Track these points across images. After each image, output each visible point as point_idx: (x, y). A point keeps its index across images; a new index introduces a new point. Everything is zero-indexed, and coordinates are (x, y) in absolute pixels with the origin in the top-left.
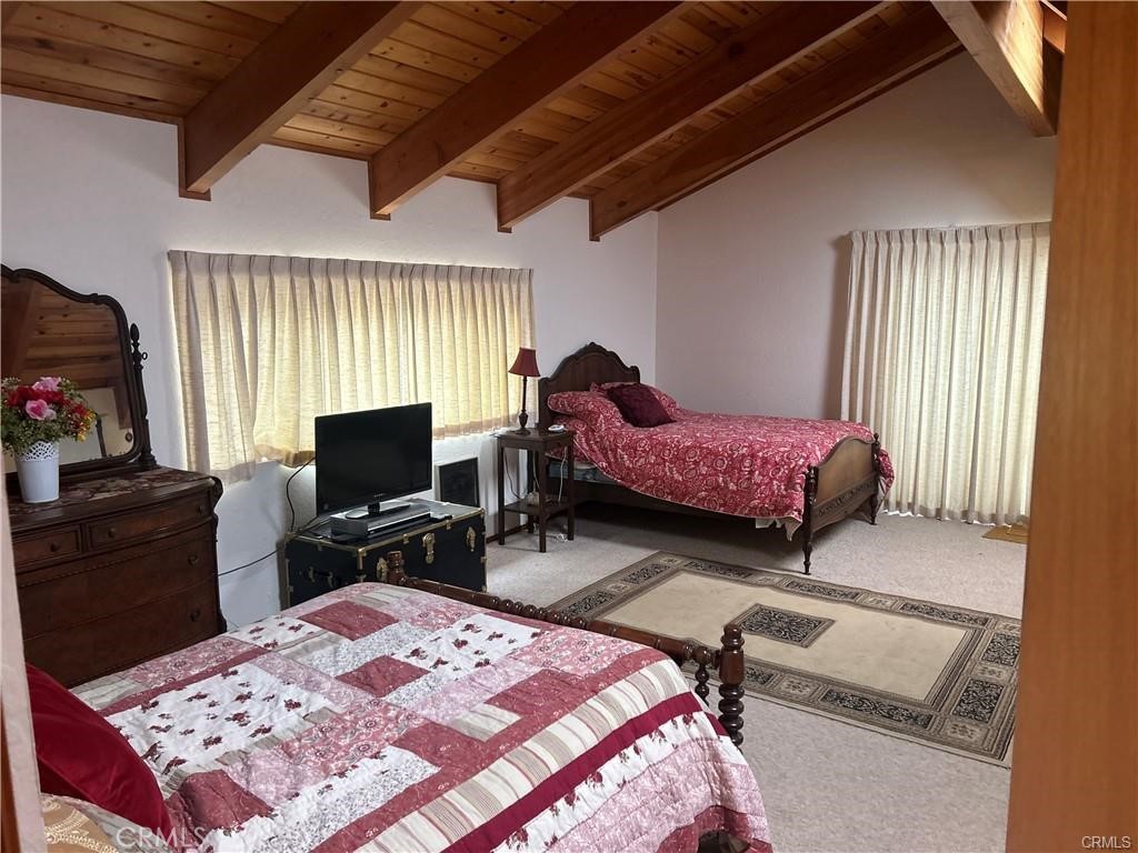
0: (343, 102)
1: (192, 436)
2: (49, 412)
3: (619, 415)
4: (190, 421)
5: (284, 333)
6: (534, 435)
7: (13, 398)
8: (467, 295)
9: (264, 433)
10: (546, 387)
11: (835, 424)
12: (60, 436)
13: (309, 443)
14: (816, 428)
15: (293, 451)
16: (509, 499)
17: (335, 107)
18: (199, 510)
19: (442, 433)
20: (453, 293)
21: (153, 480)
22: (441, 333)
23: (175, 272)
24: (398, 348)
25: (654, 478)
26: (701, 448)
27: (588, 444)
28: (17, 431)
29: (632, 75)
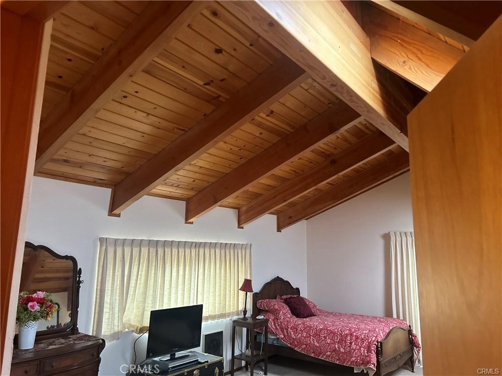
0: (178, 180)
1: (96, 319)
2: (37, 308)
3: (290, 312)
4: (97, 311)
5: (143, 273)
6: (250, 321)
7: (24, 301)
8: (223, 254)
9: (128, 317)
10: (256, 297)
11: (390, 320)
12: (39, 319)
13: (147, 323)
14: (381, 321)
15: (140, 326)
16: (237, 353)
17: (174, 182)
18: (93, 355)
19: (207, 318)
20: (217, 254)
21: (75, 340)
22: (210, 272)
23: (101, 246)
24: (191, 279)
25: (305, 344)
26: (327, 330)
27: (275, 326)
28: (22, 316)
29: (292, 170)
